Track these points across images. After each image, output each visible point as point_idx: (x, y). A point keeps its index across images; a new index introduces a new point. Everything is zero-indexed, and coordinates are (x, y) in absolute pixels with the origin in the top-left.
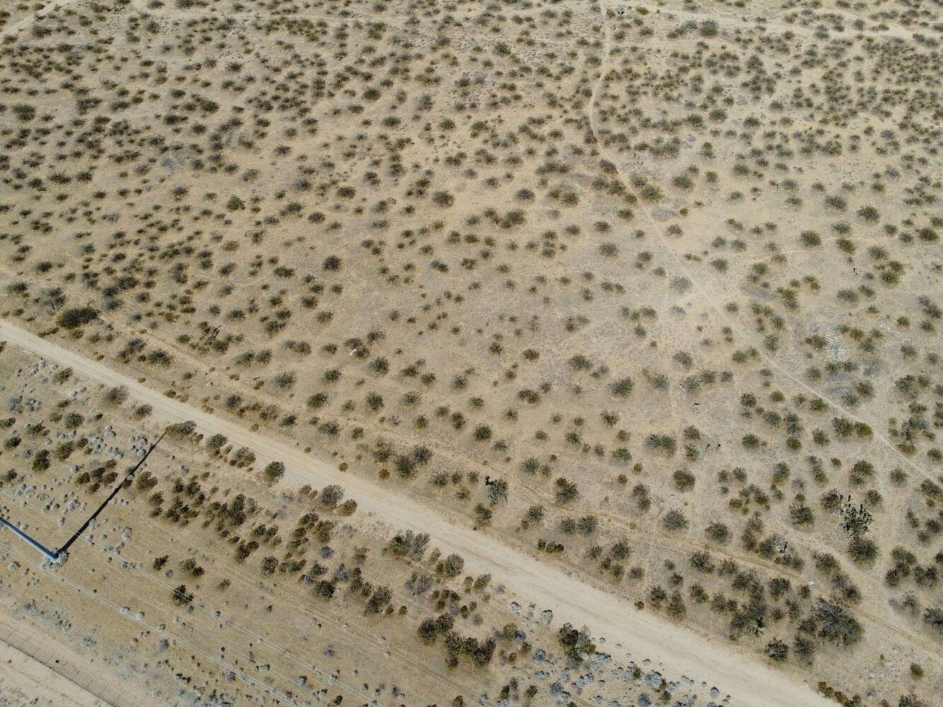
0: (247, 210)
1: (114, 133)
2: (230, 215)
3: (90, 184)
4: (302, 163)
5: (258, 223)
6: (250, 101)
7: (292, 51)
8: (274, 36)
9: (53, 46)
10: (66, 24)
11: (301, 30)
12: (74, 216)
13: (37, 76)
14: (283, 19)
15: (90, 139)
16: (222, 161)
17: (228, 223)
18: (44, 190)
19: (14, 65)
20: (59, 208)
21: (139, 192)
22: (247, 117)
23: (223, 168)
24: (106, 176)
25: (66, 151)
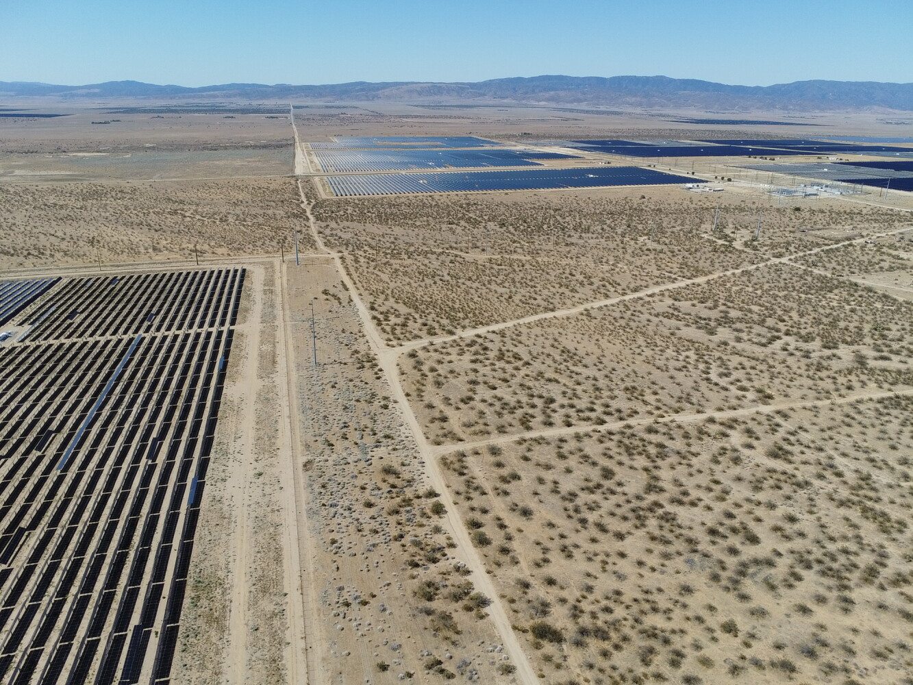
0: (738, 640)
1: (661, 518)
2: (719, 634)
3: (620, 543)
4: (819, 632)
5: (743, 658)
6: (792, 552)
7: (857, 531)
8: (843, 511)
9: (654, 441)
10: (672, 432)
11: (876, 519)
12: (594, 558)
13: (630, 454)
14: (860, 502)
15: (641, 513)
16: (739, 587)
17: (714, 639)
18: (586, 528)
19: (620, 442)
20: (587, 546)
21: (653, 570)
22: (783, 565)
23: (736, 592)
24: (635, 544)
25: (618, 511)
